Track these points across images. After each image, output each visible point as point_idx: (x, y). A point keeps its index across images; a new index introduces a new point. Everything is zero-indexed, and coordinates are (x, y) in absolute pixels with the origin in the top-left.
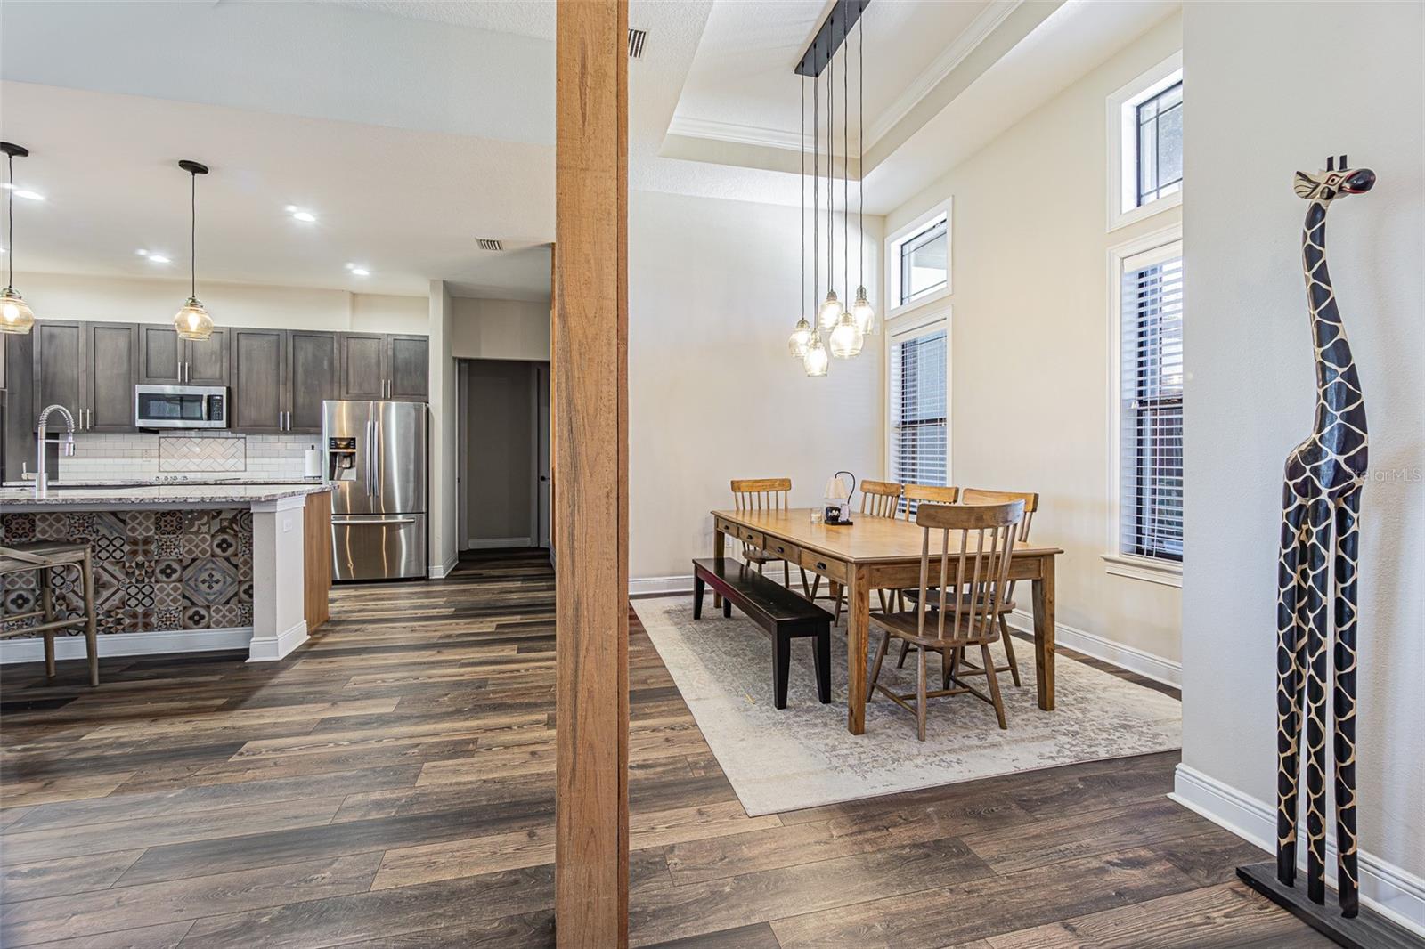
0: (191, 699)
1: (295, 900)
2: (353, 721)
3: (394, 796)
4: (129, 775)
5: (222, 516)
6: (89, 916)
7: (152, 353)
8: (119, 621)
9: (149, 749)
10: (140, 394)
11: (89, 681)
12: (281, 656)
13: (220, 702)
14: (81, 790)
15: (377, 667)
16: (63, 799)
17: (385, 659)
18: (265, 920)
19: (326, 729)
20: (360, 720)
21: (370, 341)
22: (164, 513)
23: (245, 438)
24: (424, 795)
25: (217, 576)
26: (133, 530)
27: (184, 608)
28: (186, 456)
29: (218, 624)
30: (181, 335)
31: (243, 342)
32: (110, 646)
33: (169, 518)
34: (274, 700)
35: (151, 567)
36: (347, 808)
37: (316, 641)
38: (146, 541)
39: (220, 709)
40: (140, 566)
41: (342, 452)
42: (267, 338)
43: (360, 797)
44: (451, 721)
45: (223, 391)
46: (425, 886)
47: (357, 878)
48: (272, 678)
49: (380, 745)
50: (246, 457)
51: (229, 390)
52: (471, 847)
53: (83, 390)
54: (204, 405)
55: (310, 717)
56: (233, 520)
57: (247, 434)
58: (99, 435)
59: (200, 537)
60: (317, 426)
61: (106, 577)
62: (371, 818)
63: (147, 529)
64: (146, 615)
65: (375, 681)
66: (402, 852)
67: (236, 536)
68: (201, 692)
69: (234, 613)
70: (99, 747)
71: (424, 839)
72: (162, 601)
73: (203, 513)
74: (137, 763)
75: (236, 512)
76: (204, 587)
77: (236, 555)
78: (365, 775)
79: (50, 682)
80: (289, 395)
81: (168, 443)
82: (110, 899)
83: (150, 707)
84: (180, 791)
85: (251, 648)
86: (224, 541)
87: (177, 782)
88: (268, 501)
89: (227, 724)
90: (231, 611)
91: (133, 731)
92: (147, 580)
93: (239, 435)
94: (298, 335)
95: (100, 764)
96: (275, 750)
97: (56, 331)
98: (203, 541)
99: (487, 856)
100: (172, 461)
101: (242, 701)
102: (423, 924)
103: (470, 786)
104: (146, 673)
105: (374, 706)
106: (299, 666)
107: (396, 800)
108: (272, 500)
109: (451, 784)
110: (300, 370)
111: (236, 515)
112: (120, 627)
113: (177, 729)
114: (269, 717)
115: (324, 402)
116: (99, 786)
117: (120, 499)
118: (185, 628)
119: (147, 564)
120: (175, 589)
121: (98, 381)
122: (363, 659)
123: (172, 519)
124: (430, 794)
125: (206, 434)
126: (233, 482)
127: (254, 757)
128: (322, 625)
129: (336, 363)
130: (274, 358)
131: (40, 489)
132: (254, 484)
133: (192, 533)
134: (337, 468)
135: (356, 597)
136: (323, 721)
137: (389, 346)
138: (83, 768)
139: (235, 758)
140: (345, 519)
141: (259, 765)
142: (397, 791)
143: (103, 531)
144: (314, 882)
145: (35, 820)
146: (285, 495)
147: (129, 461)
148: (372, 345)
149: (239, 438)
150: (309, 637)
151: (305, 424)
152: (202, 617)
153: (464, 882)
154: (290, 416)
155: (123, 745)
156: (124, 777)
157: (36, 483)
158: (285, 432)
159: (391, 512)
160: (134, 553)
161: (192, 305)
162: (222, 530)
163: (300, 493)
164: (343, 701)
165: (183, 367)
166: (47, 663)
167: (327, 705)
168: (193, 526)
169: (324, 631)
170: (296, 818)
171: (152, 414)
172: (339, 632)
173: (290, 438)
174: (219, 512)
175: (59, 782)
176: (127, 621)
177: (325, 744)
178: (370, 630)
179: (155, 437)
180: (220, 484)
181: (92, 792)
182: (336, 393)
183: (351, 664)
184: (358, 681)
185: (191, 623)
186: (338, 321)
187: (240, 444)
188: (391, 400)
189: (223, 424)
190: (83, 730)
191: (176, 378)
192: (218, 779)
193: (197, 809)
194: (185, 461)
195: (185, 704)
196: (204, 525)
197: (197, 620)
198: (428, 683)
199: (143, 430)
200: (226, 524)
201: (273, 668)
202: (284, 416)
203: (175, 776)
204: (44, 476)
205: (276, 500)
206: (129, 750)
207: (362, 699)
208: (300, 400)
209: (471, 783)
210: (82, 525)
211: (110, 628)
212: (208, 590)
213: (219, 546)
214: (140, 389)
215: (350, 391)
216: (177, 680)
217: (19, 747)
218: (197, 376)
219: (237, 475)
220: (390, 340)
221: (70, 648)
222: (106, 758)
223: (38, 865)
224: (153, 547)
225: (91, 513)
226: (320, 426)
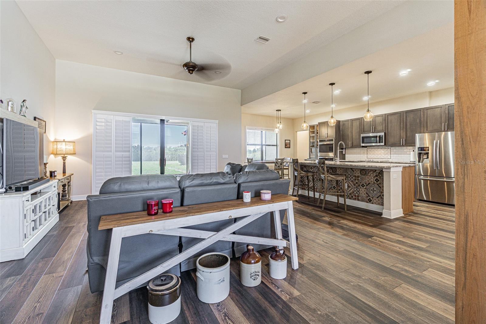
0: (364, 221)
1: (372, 278)
2: (409, 245)
3: (413, 271)
4: (346, 232)
5: (376, 172)
6: (332, 255)
7: (365, 125)
8: (352, 197)
9: (352, 229)
10: (362, 137)
11: (344, 209)
12: (392, 218)
13: (371, 224)
14: (337, 231)
15: (425, 232)
16: (334, 232)
17: (429, 230)
18: (364, 278)
19: (398, 243)
20: (411, 245)
21: (437, 109)
22: (362, 169)
23: (390, 148)
24: (424, 277)
25: (375, 189)
26: (355, 173)
27: (367, 197)
28: (374, 154)
29: (375, 203)
30: (365, 120)
31: (389, 117)
32: (349, 202)
33: (363, 171)
34: (386, 229)
35: (359, 184)
36: (396, 266)
37: (406, 217)
38: (358, 177)
39: (371, 226)
40: (357, 183)
41: (423, 152)
42: (397, 115)
43: (401, 266)
44: (449, 261)
45: (383, 134)
46: (412, 300)
47: (391, 285)
48: (387, 223)
49: (414, 255)
50: (391, 154)
51: (385, 133)
52: (437, 302)
53: (350, 137)
54: (378, 138)
55: (394, 238)
56: (379, 173)
57: (391, 147)
58: (353, 148)
59: (371, 177)
60: (414, 143)
61: (350, 185)
62: (402, 273)
63: (358, 174)
64: (358, 196)
65: (422, 236)
66: (408, 287)
67: (380, 178)
68: (367, 220)
69: (380, 201)
70: (343, 224)
71: (418, 289)
72: (362, 194)
73: (371, 170)
74: (348, 230)
75: (380, 171)
76: (372, 192)
77: (380, 184)
78: (406, 261)
79: (338, 207)
80: (405, 133)
81: (369, 150)
82: (336, 254)
83: (355, 219)
84: (355, 241)
85: (383, 212)
86: (377, 179)
87: (355, 238)
88: (387, 168)
89: (371, 230)
90: (379, 200)
91: (350, 224)
92: (358, 187)
93: (388, 147)
94: (407, 112)
95: (342, 228)
96: (381, 242)
97: (345, 122)
98: (371, 178)
99: (442, 309)
100: (370, 155)
101: (377, 226)
102: (406, 309)
103: (446, 285)
104: (356, 211)
105: (418, 243)
106: (397, 222)
107: (413, 273)
108: (389, 168)
109: (438, 280)
110: (408, 124)
111: (380, 172)
112: (353, 198)
113: (359, 227)
114: (382, 233)
115: (417, 135)
116: (341, 232)
117: (351, 165)
118: (367, 202)
119: (358, 183)
120: (365, 191)
121: (353, 134)
122: (420, 228)
123: (364, 171)
124: (427, 278)
125: (379, 147)
126: (386, 162)
127: (375, 241)
128: (409, 213)
129: (422, 119)
130: (399, 121)
131: (338, 162)
132: (392, 163)
133: (369, 176)
134: (421, 159)
135: (427, 207)
136: (398, 240)
137: (446, 109)
138: (339, 227)
139: (370, 239)
140: (428, 178)
141: (375, 243)
142: (415, 271)
143: (349, 173)
144: (378, 278)
145: (328, 233)
146: (393, 167)
147: (360, 155)
148: (439, 110)
149: (389, 148)
150: (404, 215)
151: (410, 142)
152: (371, 200)
153: (427, 309)
154: (405, 140)
155: (347, 226)
156: (345, 232)
157: (337, 160)
158: (403, 146)
159: (448, 176)
160: (355, 179)
161: (368, 111)
162: (376, 176)
163: (400, 166)
164: (407, 237)
165: (372, 128)
166: (338, 203)
167: (402, 237)
168: (369, 174)
169: (410, 215)
170: (380, 261)
171: (365, 142)
172: (415, 216)
173: (405, 148)
174: (376, 170)
175: (334, 228)
176: (354, 197)
177: (396, 247)
178: (428, 219)
179: (366, 149)
180: (382, 162)
181: (339, 233)
182: (422, 130)
183: (416, 228)
184: (416, 234)
185: (368, 201)
186: (425, 104)
187: (389, 150)
188: (447, 131)
189: (383, 144)
190: (341, 219)
191: (371, 131)
192: (364, 242)
193: (357, 246)
194: (373, 155)
195: (363, 222)
196: (372, 174)
197: (370, 201)
198: (446, 245)
199: (363, 147)
200: (377, 174)
201: (389, 220)
202: (403, 140)
203: (355, 237)
204: (339, 159)
205: (390, 168)
206: (348, 227)
207: (415, 239)
208: (408, 135)
209: (448, 284)
210: (345, 171)
211: (350, 198)
212: (373, 193)
213: (376, 180)
214: (362, 135)
215: (428, 129)
216: (363, 215)
217: (330, 219)
218: (376, 130)
219: (388, 160)
220: (447, 107)
221: (341, 201)
222: (343, 227)
223: (327, 242)
224: (359, 178)
225: (347, 168)
226: (415, 143)
